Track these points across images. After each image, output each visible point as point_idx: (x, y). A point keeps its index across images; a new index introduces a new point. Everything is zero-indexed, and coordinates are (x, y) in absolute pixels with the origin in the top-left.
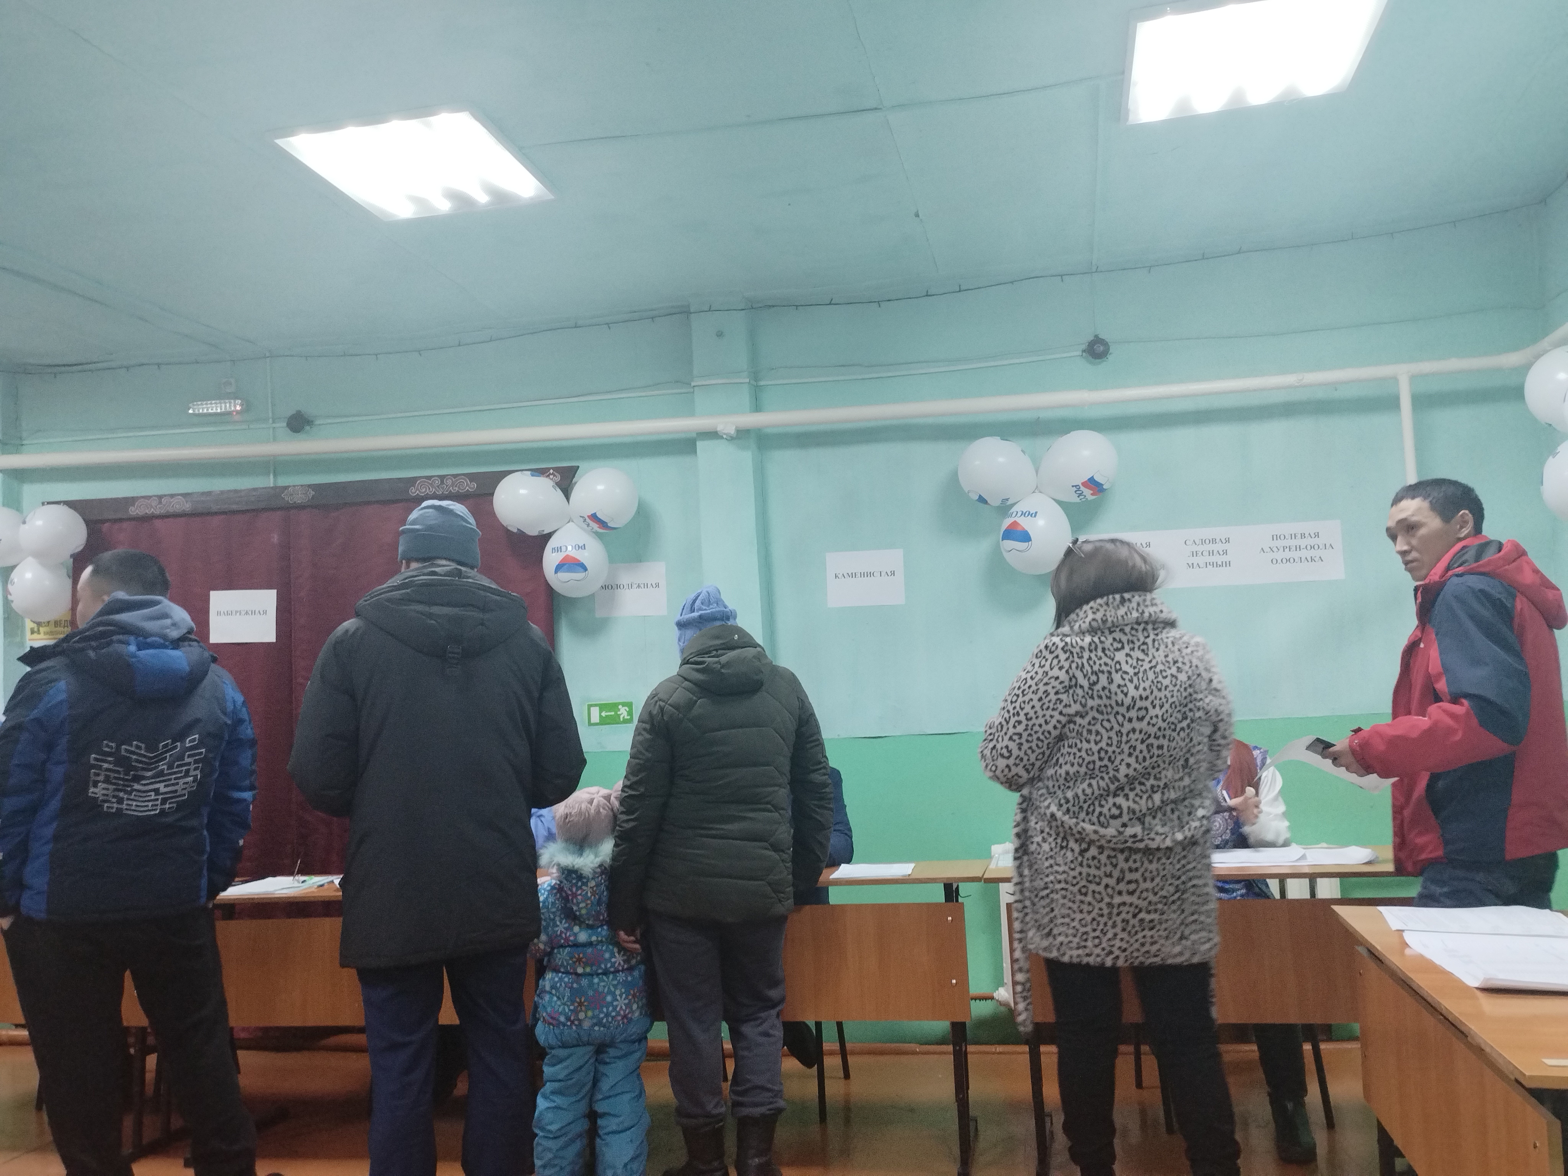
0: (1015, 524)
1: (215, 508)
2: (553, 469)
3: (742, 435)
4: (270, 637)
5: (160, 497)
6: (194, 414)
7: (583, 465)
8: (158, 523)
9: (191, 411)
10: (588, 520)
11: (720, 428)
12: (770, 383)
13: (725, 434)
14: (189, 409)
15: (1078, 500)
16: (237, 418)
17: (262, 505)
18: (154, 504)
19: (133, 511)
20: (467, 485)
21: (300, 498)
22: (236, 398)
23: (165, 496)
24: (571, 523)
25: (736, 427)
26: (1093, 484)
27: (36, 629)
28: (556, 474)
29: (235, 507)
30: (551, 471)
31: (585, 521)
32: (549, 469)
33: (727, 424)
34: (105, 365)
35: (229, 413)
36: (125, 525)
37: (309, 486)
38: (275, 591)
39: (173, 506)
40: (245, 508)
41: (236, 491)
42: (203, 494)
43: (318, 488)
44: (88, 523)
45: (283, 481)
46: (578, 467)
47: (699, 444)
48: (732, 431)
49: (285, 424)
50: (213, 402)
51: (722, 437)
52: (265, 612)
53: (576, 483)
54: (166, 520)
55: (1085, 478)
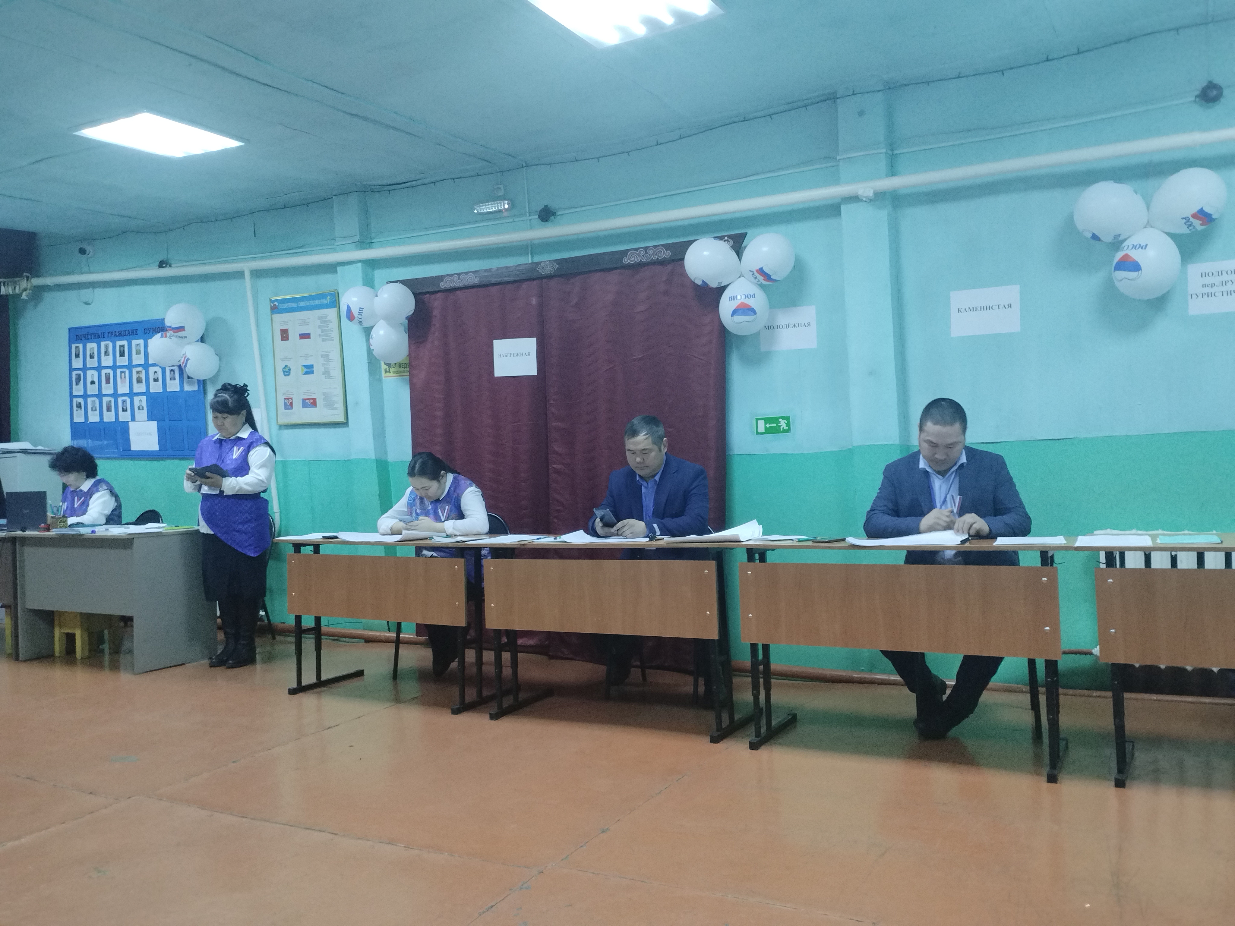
0: (1126, 256)
1: (493, 280)
2: (727, 236)
3: (879, 197)
4: (533, 372)
5: (459, 274)
6: (478, 214)
7: (750, 232)
8: (458, 293)
9: (476, 211)
10: (756, 274)
11: (860, 192)
12: (904, 151)
13: (865, 197)
14: (475, 210)
15: (1188, 231)
16: (506, 214)
17: (523, 277)
18: (455, 280)
19: (443, 285)
20: (664, 253)
21: (548, 270)
22: (505, 199)
23: (462, 273)
24: (742, 278)
25: (874, 191)
26: (1203, 216)
27: (388, 370)
28: (730, 240)
29: (506, 279)
30: (726, 238)
31: (753, 274)
32: (724, 236)
33: (866, 189)
34: (418, 182)
35: (500, 211)
36: (439, 295)
37: (555, 261)
38: (535, 339)
39: (467, 281)
40: (512, 279)
41: (507, 268)
42: (486, 270)
43: (560, 262)
44: (416, 295)
45: (537, 259)
46: (747, 234)
47: (843, 208)
48: (870, 194)
49: (537, 216)
50: (490, 203)
51: (862, 200)
52: (529, 354)
53: (745, 247)
54: (464, 291)
55: (1195, 210)
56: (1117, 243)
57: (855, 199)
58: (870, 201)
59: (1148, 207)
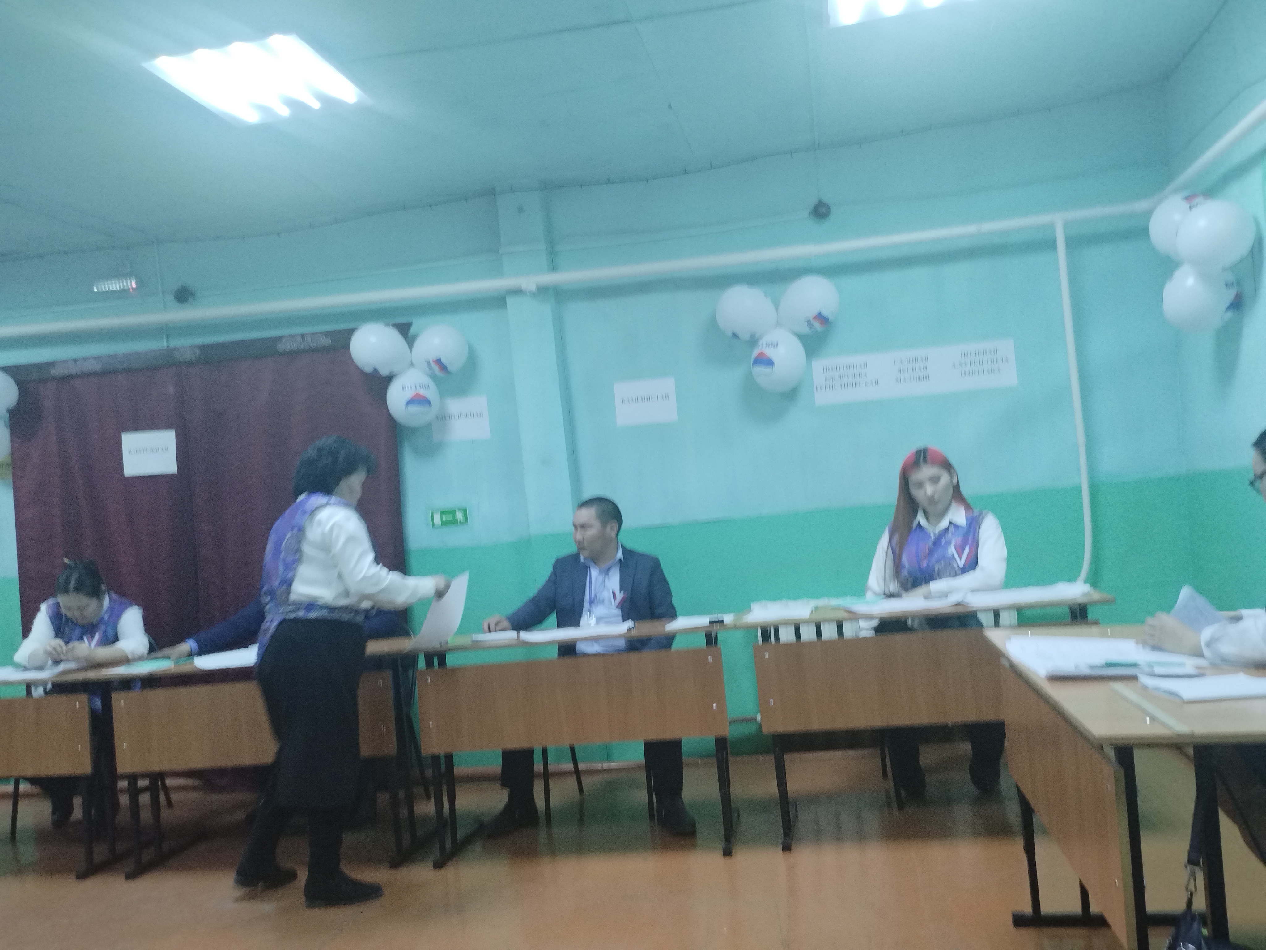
0: (761, 354)
1: (120, 367)
3: (542, 291)
4: (173, 469)
5: (75, 361)
6: (98, 292)
7: (414, 321)
8: (75, 381)
10: (431, 365)
11: (524, 286)
12: (564, 248)
13: (528, 291)
14: (94, 288)
15: (810, 331)
16: (133, 293)
17: (158, 363)
18: (70, 366)
19: (54, 372)
20: (324, 341)
21: (188, 356)
22: (132, 277)
23: (79, 359)
24: (413, 368)
25: (537, 286)
26: (821, 318)
28: (399, 327)
29: (137, 366)
31: (428, 365)
33: (529, 283)
35: (126, 290)
36: (49, 384)
37: (196, 346)
38: (173, 431)
39: (86, 367)
40: (143, 366)
41: (136, 353)
42: (110, 356)
44: (18, 383)
45: (174, 343)
47: (510, 301)
48: (533, 288)
49: (173, 297)
50: (113, 281)
51: (526, 294)
52: (167, 449)
53: (416, 336)
54: (82, 379)
55: (815, 313)
56: (753, 341)
57: (518, 292)
58: (533, 295)
59: (777, 309)
